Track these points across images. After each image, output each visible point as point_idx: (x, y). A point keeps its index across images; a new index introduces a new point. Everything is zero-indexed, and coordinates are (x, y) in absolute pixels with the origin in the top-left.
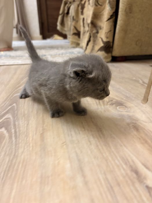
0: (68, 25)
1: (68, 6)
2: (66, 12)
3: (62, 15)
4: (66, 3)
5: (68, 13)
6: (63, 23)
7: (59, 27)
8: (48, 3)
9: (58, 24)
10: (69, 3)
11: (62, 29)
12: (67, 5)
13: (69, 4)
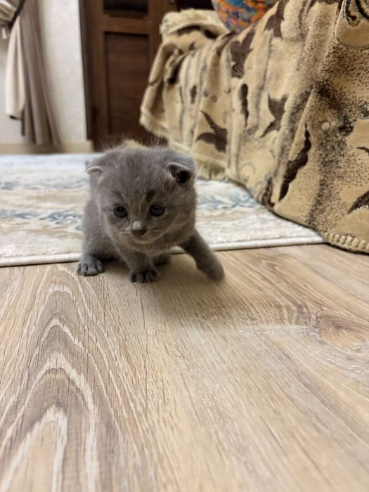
0: (173, 112)
1: (173, 61)
2: (167, 76)
3: (156, 85)
4: (167, 54)
5: (174, 80)
6: (157, 108)
7: (144, 120)
8: (112, 58)
9: (144, 109)
10: (176, 52)
11: (153, 124)
12: (172, 58)
13: (177, 57)
